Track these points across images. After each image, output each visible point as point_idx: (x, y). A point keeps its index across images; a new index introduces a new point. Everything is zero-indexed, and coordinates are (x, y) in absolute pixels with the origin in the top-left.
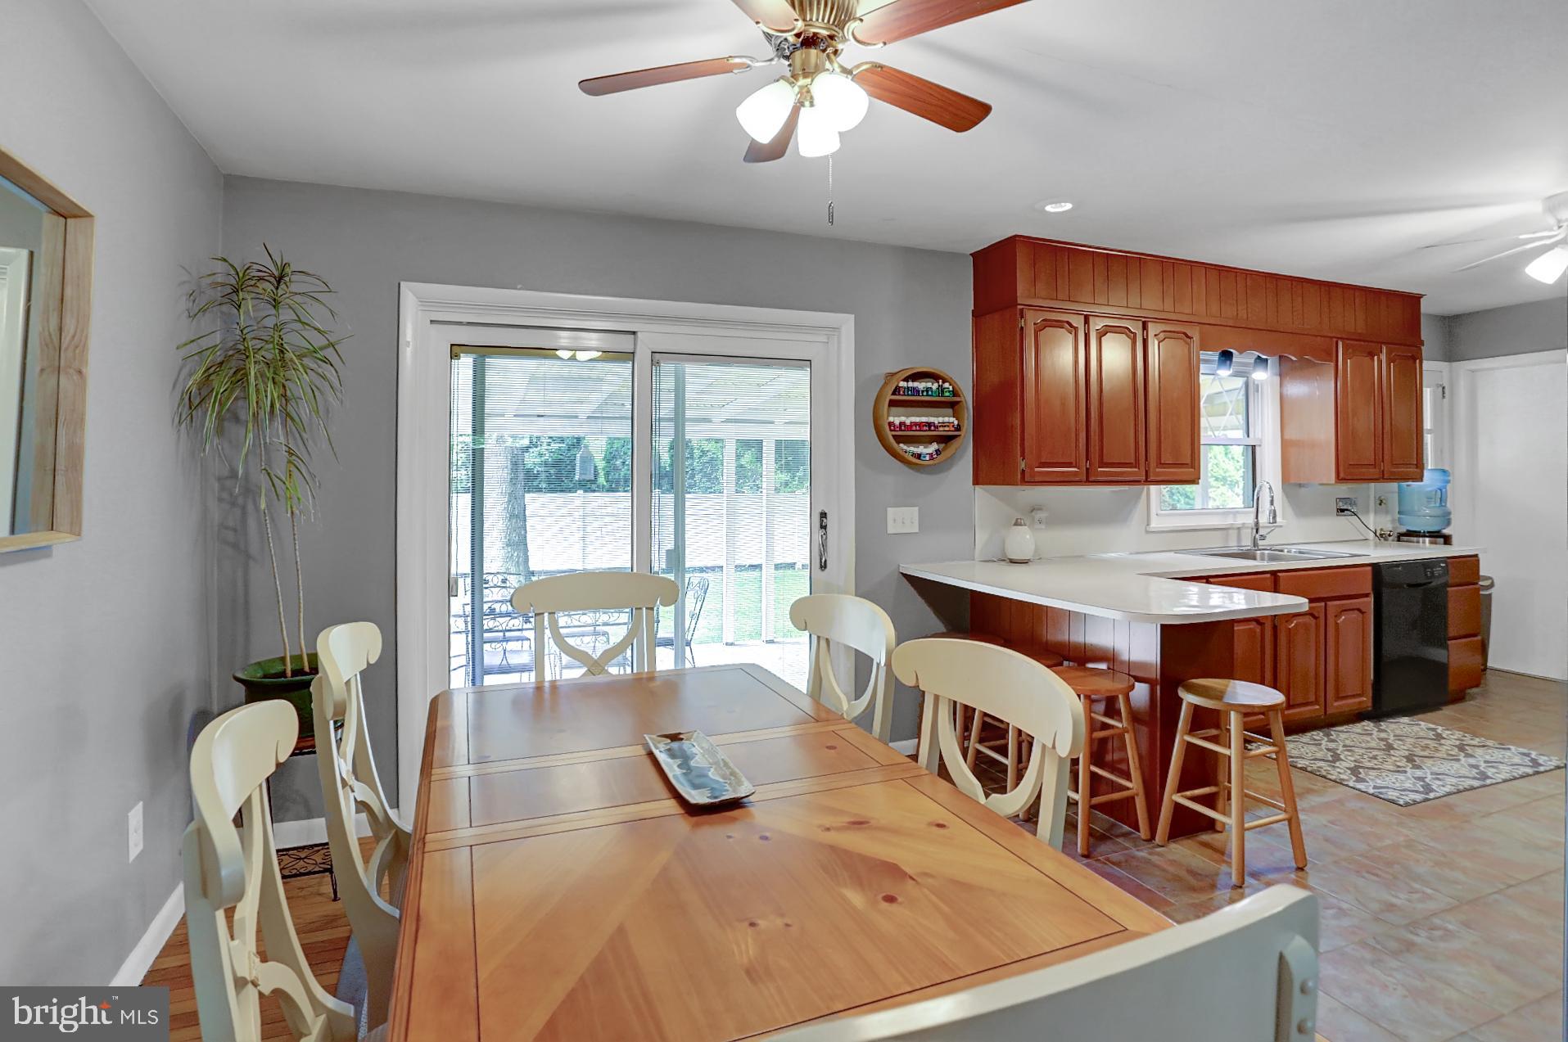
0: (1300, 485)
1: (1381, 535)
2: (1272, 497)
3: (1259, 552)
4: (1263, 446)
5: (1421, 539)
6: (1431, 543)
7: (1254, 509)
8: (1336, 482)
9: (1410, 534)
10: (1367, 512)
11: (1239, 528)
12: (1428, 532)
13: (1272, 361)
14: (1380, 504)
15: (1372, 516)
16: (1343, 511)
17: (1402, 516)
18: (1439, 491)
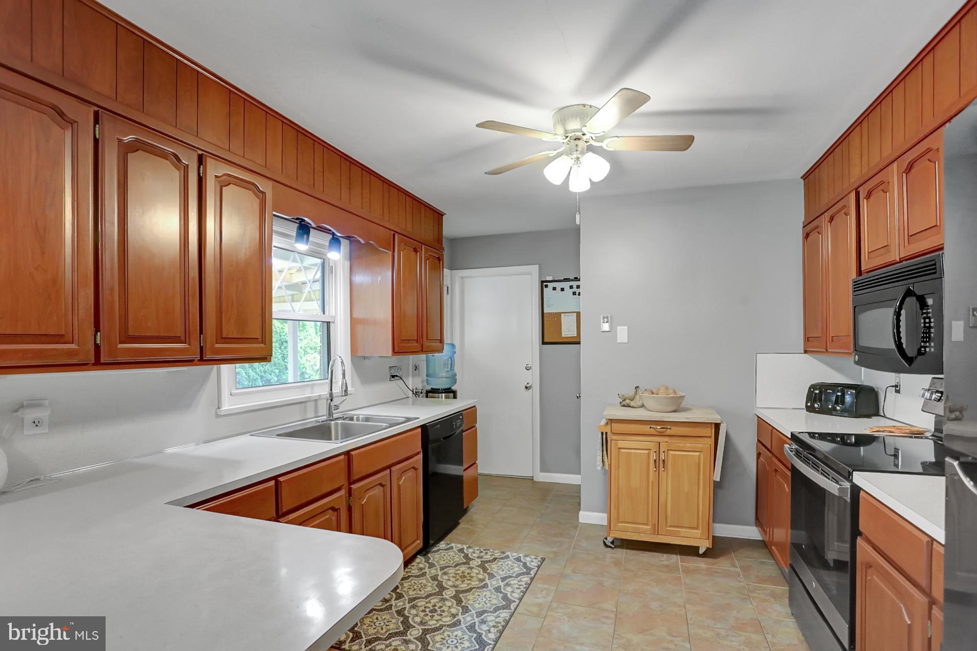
0: (365, 358)
1: (416, 392)
2: (344, 370)
3: (333, 422)
4: (336, 322)
5: (440, 395)
6: (446, 397)
7: (328, 381)
8: (392, 355)
9: (434, 391)
10: (408, 376)
11: (316, 400)
12: (444, 389)
13: (345, 243)
14: (415, 370)
15: (410, 379)
16: (393, 376)
17: (429, 378)
18: (450, 359)
